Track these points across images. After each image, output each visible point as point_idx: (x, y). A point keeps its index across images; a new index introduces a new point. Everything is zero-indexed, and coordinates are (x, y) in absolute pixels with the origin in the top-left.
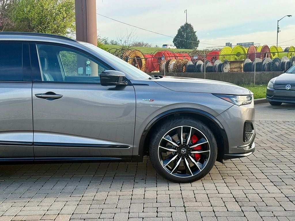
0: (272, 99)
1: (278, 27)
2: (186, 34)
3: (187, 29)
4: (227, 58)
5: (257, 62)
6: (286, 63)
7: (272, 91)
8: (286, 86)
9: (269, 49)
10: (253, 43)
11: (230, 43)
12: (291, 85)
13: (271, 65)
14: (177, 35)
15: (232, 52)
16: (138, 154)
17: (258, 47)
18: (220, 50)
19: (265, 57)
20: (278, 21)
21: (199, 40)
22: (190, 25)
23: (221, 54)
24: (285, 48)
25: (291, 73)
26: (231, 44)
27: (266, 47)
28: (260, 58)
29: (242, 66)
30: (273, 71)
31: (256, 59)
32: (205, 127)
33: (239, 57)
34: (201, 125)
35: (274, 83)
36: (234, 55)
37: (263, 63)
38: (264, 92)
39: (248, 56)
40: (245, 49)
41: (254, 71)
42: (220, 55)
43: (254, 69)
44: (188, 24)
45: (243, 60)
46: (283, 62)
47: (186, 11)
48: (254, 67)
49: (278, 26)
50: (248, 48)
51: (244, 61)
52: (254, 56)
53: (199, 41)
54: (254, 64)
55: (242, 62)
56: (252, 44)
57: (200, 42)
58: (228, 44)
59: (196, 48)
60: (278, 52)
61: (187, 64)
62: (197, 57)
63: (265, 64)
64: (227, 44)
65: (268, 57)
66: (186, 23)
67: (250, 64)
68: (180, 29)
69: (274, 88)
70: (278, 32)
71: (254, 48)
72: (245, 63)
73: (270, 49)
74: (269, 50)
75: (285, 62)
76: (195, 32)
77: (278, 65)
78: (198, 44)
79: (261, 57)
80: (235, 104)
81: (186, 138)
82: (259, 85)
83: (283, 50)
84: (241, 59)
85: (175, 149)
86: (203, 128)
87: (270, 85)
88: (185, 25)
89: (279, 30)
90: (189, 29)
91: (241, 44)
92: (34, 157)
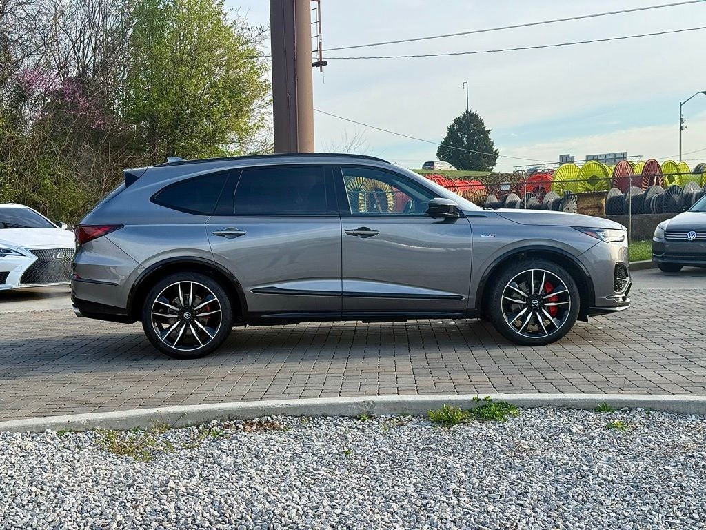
0: (662, 258)
1: (681, 119)
2: (468, 138)
3: (468, 125)
4: (569, 188)
5: (634, 195)
6: (694, 195)
7: (663, 244)
8: (688, 234)
9: (659, 167)
10: (624, 154)
11: (571, 156)
12: (696, 232)
13: (664, 202)
14: (446, 139)
15: (578, 176)
16: (474, 307)
17: (635, 163)
18: (553, 172)
19: (651, 183)
20: (681, 104)
21: (496, 150)
22: (476, 116)
23: (556, 180)
24: (695, 166)
25: (697, 211)
26: (573, 158)
27: (652, 165)
28: (641, 187)
29: (604, 204)
30: (667, 212)
31: (632, 188)
32: (563, 271)
33: (596, 187)
34: (557, 268)
35: (665, 229)
36: (583, 181)
37: (647, 198)
38: (649, 252)
39: (614, 183)
40: (608, 169)
41: (628, 213)
42: (554, 182)
43: (628, 208)
44: (472, 112)
45: (605, 191)
46: (688, 194)
47: (465, 84)
48: (628, 205)
49: (681, 115)
50: (614, 166)
51: (607, 193)
52: (628, 184)
53: (496, 153)
54: (628, 200)
55: (603, 195)
56: (622, 156)
57: (499, 154)
58: (564, 158)
59: (490, 168)
60: (681, 174)
61: (485, 201)
62: (509, 186)
63: (651, 199)
64: (562, 157)
65: (657, 184)
66: (467, 112)
67: (619, 199)
68: (453, 125)
69: (665, 239)
70: (681, 128)
71: (628, 167)
72: (608, 198)
73: (663, 168)
74: (661, 170)
75: (692, 194)
76: (488, 131)
77: (677, 201)
78: (496, 158)
79: (643, 186)
80: (602, 240)
81: (537, 286)
82: (639, 241)
83: (692, 170)
84: (599, 189)
85: (524, 300)
86: (560, 272)
87: (658, 234)
88: (464, 115)
89: (685, 125)
90: (474, 125)
91: (595, 158)
92: (342, 311)
